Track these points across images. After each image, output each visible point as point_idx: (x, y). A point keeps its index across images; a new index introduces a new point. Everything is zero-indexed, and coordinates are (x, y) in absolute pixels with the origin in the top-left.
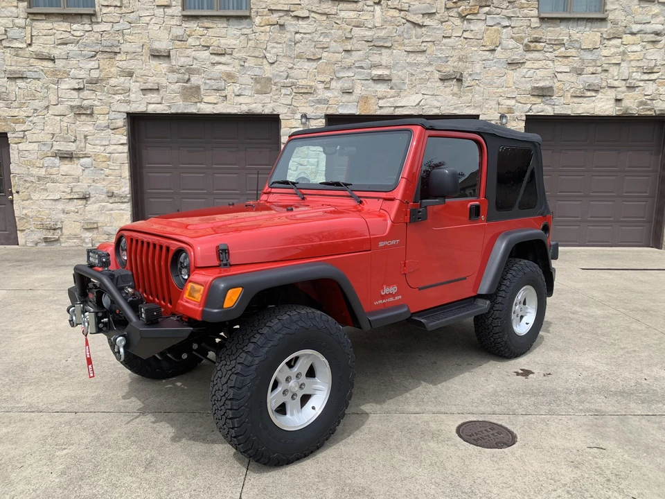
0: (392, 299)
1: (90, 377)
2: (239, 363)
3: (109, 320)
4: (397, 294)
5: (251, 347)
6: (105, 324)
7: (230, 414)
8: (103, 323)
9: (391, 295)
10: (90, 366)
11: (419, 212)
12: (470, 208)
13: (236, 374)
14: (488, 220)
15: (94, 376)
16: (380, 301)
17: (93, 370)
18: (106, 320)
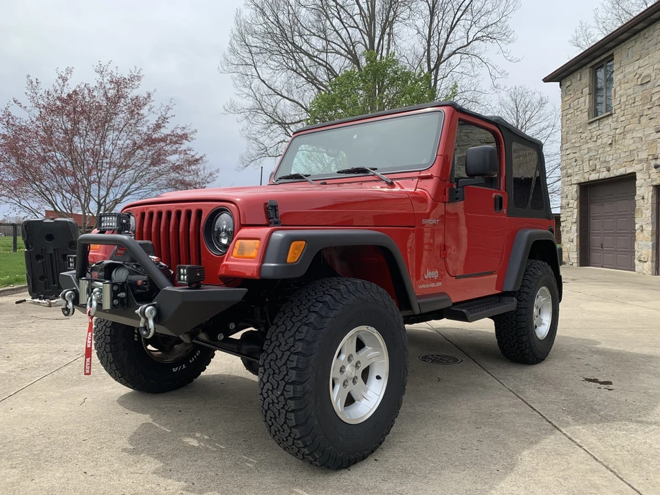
0: (433, 285)
1: (85, 374)
2: (299, 340)
3: (127, 296)
4: (438, 280)
5: (313, 318)
6: (121, 299)
7: (292, 404)
8: (118, 298)
9: (432, 280)
10: (88, 360)
11: (457, 192)
12: (495, 198)
13: (295, 354)
14: (508, 214)
15: (90, 374)
16: (424, 286)
17: (90, 365)
18: (122, 295)
